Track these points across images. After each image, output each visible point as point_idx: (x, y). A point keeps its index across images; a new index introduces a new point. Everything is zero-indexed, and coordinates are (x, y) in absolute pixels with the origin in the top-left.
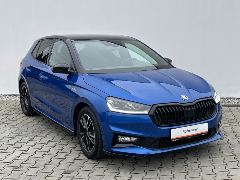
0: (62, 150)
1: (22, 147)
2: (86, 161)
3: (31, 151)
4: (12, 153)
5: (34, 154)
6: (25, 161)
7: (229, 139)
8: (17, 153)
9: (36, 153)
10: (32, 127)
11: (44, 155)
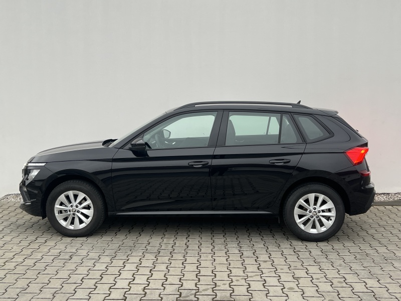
0: (184, 276)
1: (121, 273)
2: (232, 292)
3: (141, 280)
4: (115, 284)
5: (148, 285)
6: (143, 295)
7: (394, 251)
8: (122, 284)
9: (149, 282)
10: (113, 242)
11: (163, 284)
